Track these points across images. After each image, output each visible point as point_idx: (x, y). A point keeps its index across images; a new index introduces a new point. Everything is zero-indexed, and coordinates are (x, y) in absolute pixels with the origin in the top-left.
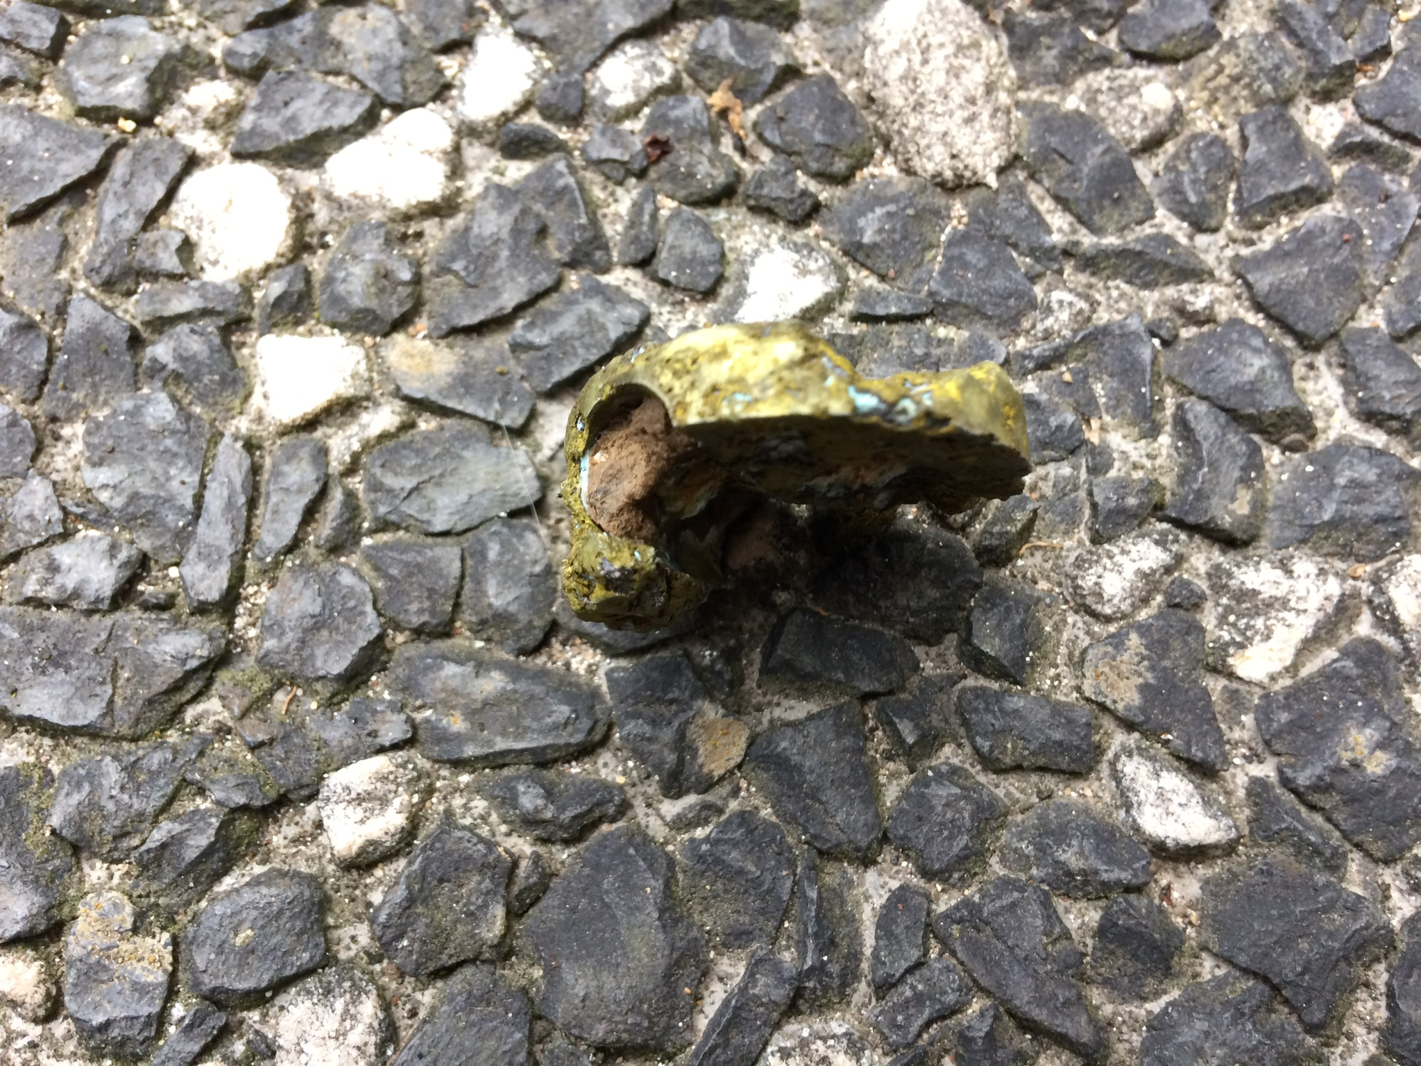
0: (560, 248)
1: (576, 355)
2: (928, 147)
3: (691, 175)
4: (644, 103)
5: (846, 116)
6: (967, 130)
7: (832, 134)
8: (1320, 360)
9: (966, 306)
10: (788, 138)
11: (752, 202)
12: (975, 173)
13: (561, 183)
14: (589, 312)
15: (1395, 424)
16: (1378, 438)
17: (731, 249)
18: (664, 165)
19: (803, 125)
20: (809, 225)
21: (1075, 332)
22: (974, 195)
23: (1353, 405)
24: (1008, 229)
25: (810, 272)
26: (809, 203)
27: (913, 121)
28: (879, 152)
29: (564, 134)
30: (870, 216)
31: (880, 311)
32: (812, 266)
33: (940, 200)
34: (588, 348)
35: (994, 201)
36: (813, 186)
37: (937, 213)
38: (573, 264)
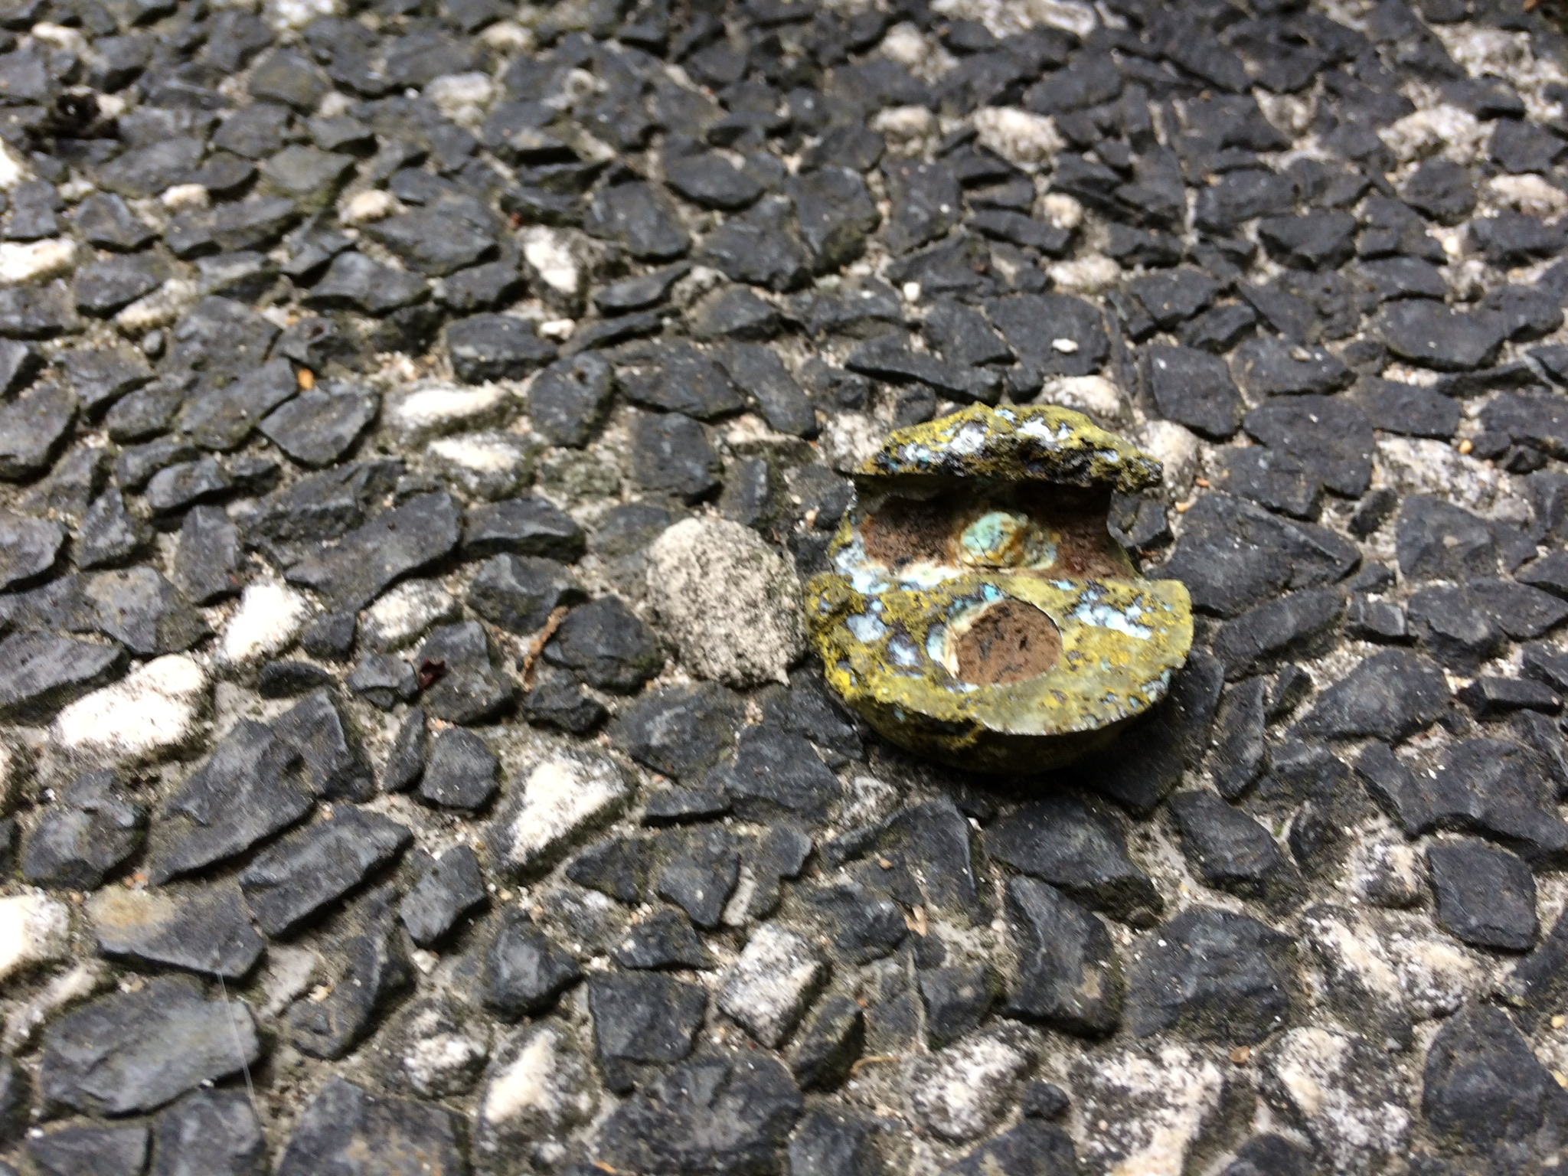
0: (314, 780)
1: (319, 887)
2: (713, 649)
3: (464, 694)
4: (421, 634)
5: (631, 630)
6: (751, 631)
7: (616, 647)
8: (1155, 829)
9: (765, 800)
10: (571, 654)
11: (532, 716)
12: (763, 670)
13: (321, 713)
14: (339, 840)
15: (1246, 887)
16: (1234, 905)
17: (510, 765)
18: (438, 688)
19: (586, 640)
20: (596, 736)
21: (883, 816)
22: (767, 693)
23: (1198, 873)
24: (805, 722)
25: (594, 779)
26: (593, 712)
27: (697, 628)
28: (669, 662)
29: (332, 669)
30: (658, 719)
31: (671, 811)
32: (597, 772)
33: (732, 700)
34: (333, 879)
35: (788, 697)
36: (599, 697)
37: (730, 712)
38: (329, 796)
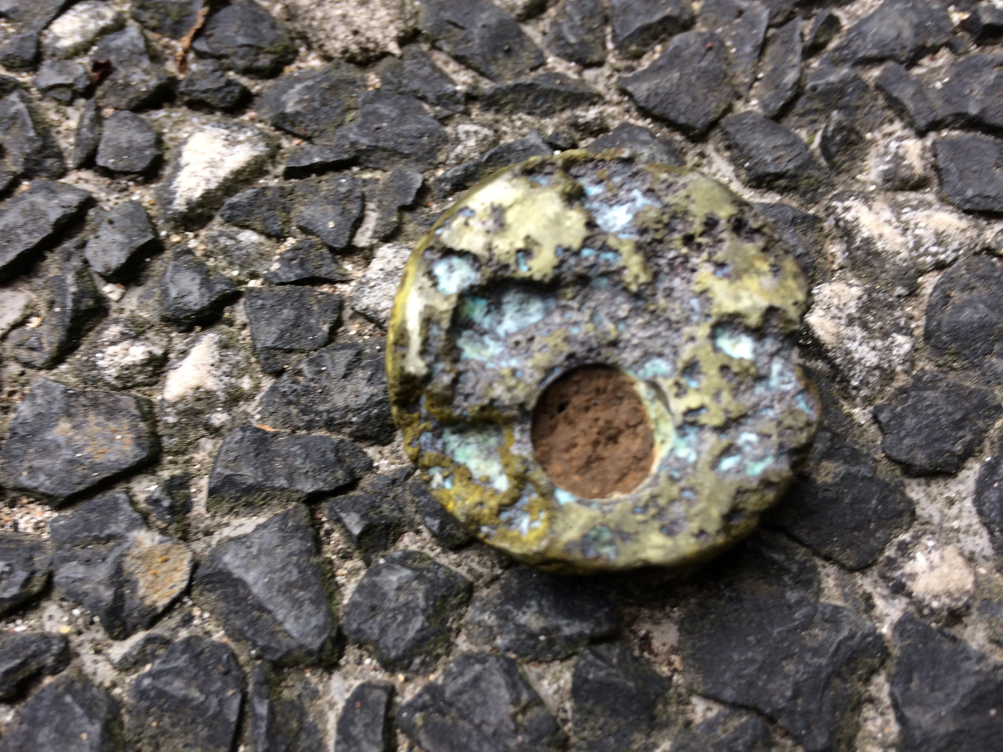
0: (15, 163)
1: (19, 241)
2: (333, 29)
3: (127, 85)
4: (92, 43)
5: (267, 24)
6: (363, 10)
7: (253, 37)
8: (709, 149)
9: (384, 150)
10: (216, 45)
11: (186, 98)
12: (377, 44)
13: (13, 110)
14: (32, 204)
15: (783, 183)
16: (772, 198)
17: (172, 139)
18: (107, 83)
19: (228, 33)
20: (244, 113)
21: (482, 153)
22: (385, 63)
23: (743, 177)
24: (415, 85)
25: (240, 142)
26: (237, 90)
27: (319, 14)
28: (303, 50)
29: (25, 78)
30: (291, 91)
31: (305, 163)
32: (242, 137)
33: (354, 73)
34: (30, 233)
35: (400, 66)
36: (244, 81)
37: (352, 82)
38: (28, 175)
